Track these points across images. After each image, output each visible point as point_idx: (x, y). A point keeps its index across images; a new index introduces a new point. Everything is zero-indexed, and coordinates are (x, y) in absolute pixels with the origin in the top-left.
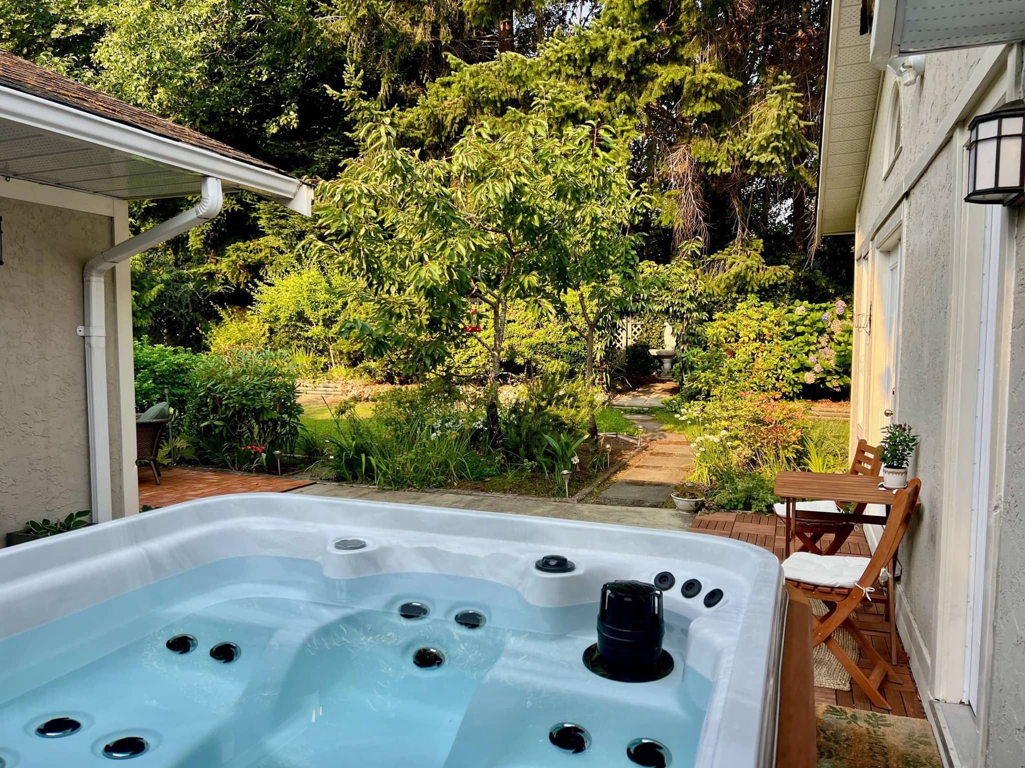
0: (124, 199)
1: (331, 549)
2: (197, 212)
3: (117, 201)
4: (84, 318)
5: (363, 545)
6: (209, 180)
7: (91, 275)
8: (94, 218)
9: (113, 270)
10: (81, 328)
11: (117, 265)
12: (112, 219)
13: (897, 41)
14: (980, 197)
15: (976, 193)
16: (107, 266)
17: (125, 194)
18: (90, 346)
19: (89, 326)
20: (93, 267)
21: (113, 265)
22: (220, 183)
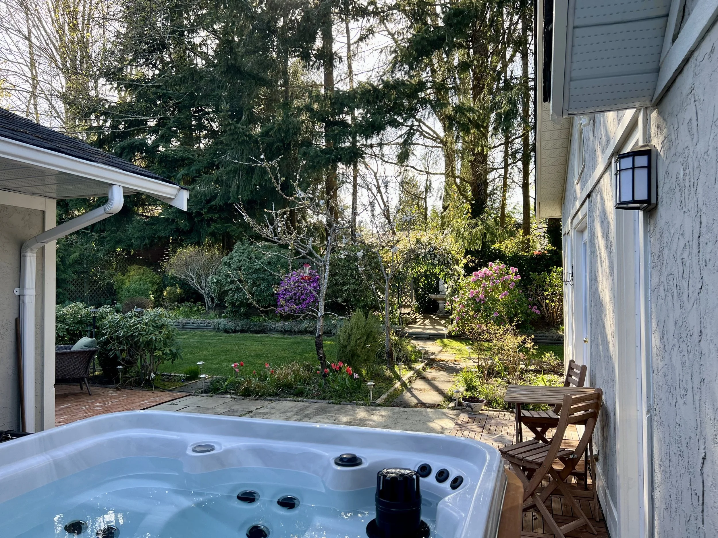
0: (53, 198)
1: (189, 452)
2: (105, 209)
3: (48, 200)
4: (20, 282)
5: (213, 449)
6: (114, 187)
7: (26, 252)
8: (31, 212)
9: (43, 248)
10: (17, 289)
11: (46, 245)
12: (44, 212)
13: (566, 107)
14: (625, 206)
15: (622, 203)
16: (39, 245)
17: (55, 195)
18: (24, 303)
19: (24, 287)
20: (28, 247)
21: (43, 244)
22: (122, 188)
